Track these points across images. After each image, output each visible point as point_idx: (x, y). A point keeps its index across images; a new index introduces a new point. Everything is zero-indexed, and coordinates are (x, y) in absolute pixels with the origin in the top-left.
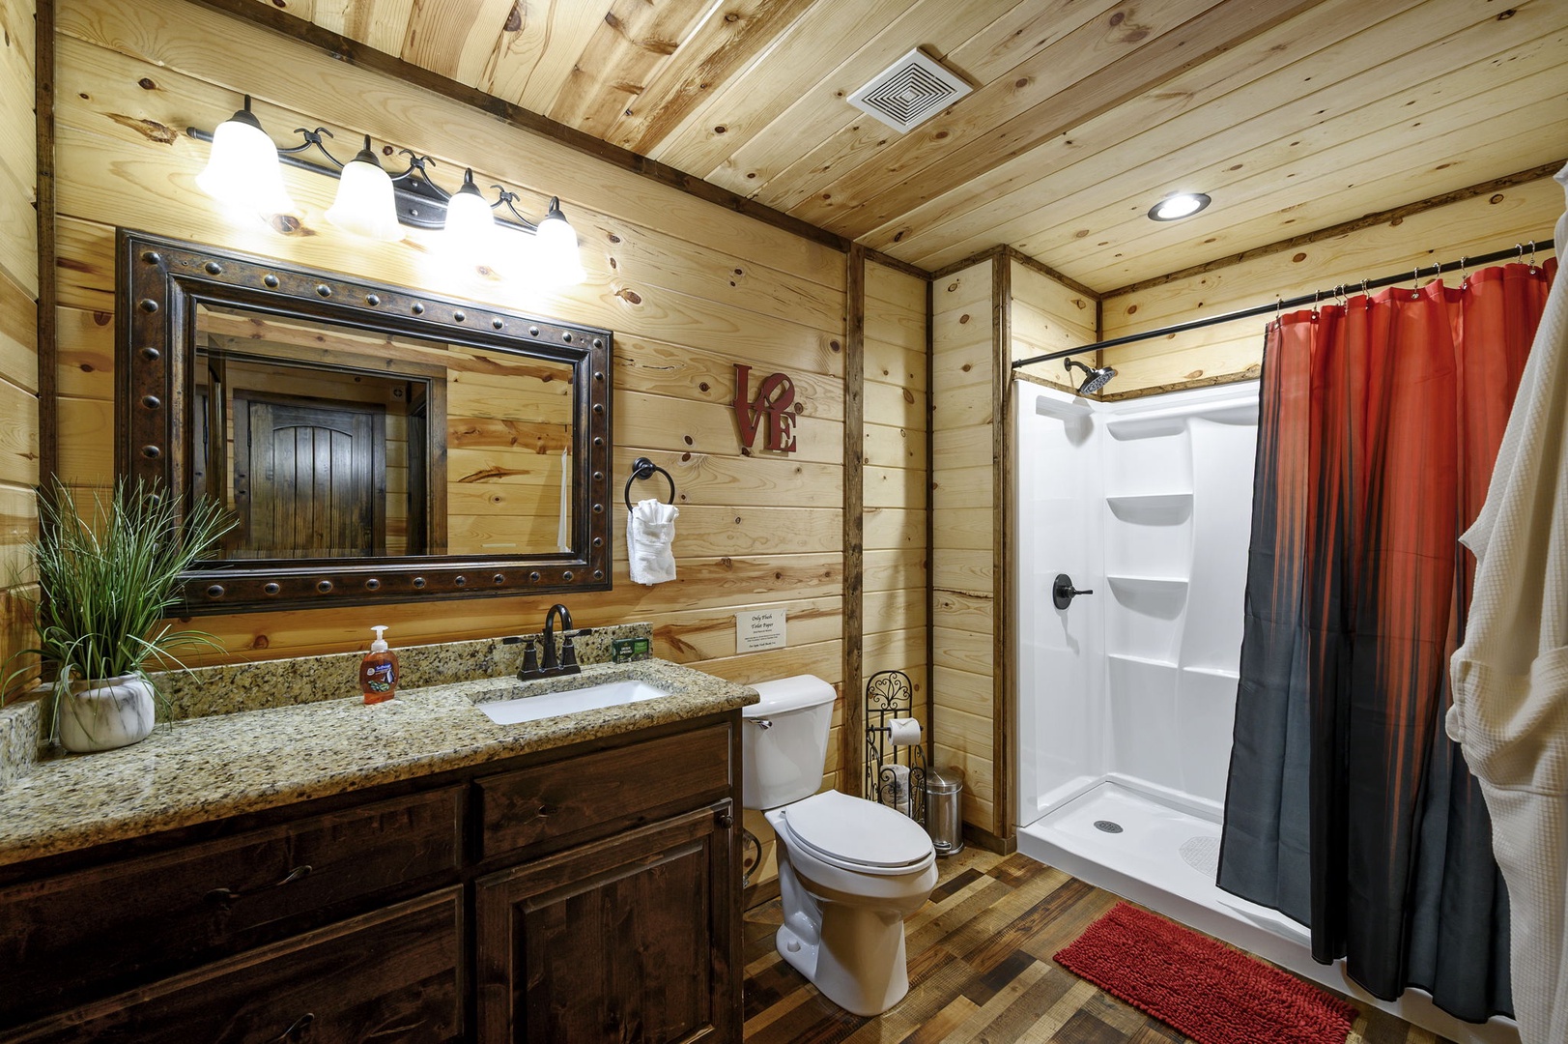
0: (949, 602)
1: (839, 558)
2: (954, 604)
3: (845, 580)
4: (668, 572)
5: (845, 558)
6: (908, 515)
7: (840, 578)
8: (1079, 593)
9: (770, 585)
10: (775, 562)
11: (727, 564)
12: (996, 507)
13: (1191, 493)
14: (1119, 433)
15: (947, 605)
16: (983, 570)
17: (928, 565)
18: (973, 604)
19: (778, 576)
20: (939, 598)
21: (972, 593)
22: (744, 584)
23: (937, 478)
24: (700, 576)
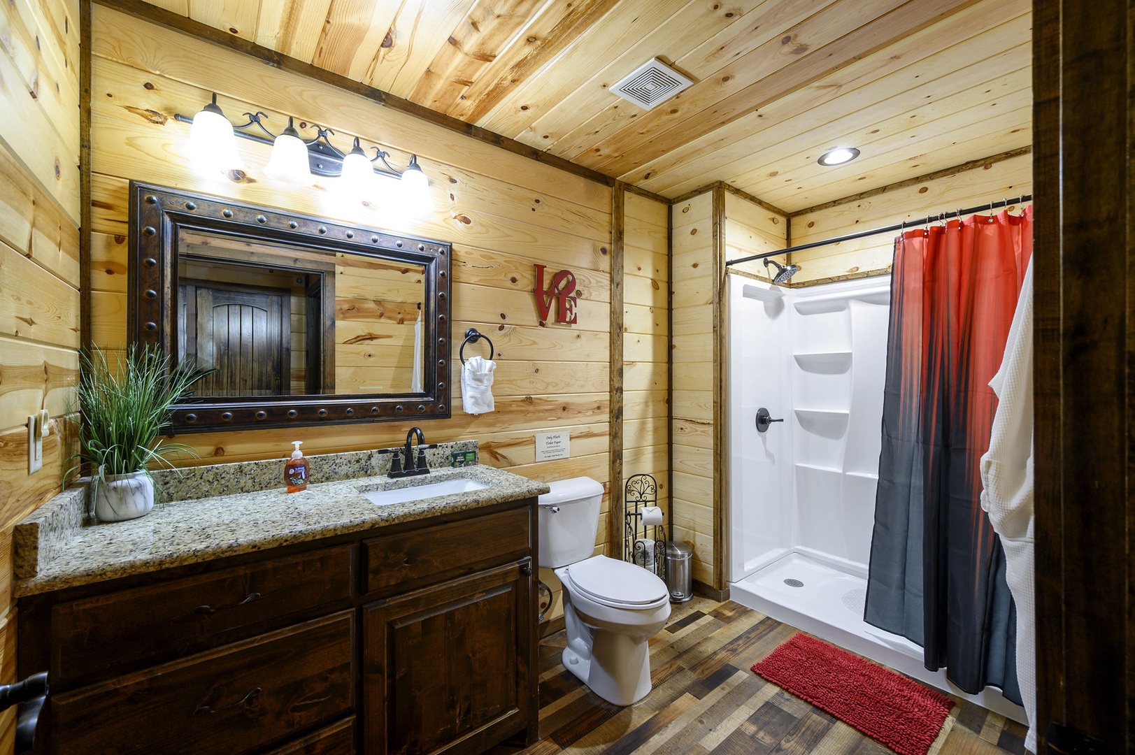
0: (683, 427)
1: (606, 396)
2: (687, 429)
3: (611, 412)
4: (489, 406)
5: (611, 396)
6: (655, 368)
7: (608, 410)
8: (774, 421)
9: (559, 415)
10: (562, 399)
11: (529, 400)
12: (715, 361)
13: (851, 352)
14: (802, 310)
15: (682, 429)
16: (707, 405)
17: (669, 401)
18: (700, 428)
19: (564, 409)
20: (677, 424)
21: (699, 421)
22: (541, 414)
23: (675, 342)
24: (510, 409)
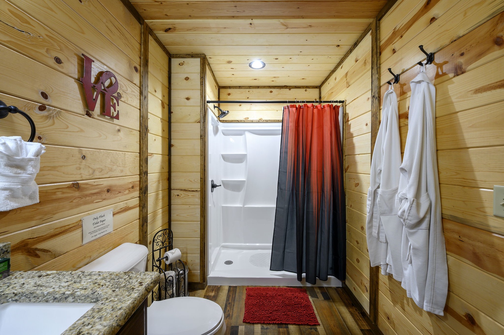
0: (179, 194)
1: (137, 178)
2: (182, 195)
3: (140, 189)
5: (140, 178)
6: (163, 157)
7: (138, 188)
8: (218, 186)
9: (104, 197)
10: (106, 183)
11: (76, 186)
12: (201, 155)
13: (246, 153)
14: (225, 133)
15: (178, 195)
16: (195, 180)
17: (169, 179)
18: (190, 194)
19: (108, 191)
20: (174, 193)
21: (190, 190)
22: (88, 198)
23: (173, 142)
